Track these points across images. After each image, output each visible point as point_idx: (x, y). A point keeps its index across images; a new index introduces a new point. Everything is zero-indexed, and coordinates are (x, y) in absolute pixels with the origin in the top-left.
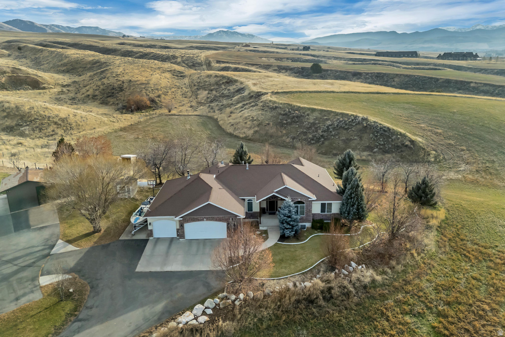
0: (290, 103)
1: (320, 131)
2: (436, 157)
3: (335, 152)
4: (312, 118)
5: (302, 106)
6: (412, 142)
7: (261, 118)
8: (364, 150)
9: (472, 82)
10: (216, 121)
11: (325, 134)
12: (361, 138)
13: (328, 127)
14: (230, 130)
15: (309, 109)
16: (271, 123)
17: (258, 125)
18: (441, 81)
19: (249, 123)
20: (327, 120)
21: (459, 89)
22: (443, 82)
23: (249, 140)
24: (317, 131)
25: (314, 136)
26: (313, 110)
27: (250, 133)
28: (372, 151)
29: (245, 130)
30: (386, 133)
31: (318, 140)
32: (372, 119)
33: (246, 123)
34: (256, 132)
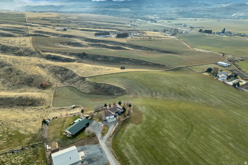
0: (95, 82)
1: (106, 89)
2: (128, 92)
3: (110, 94)
4: (102, 86)
5: (99, 82)
6: (123, 89)
7: (90, 87)
8: (116, 93)
9: (130, 59)
10: (75, 88)
11: (107, 90)
12: (114, 90)
13: (107, 88)
14: (83, 91)
15: (101, 83)
16: (93, 88)
17: (90, 89)
18: (122, 58)
19: (87, 89)
20: (106, 86)
21: (127, 61)
22: (123, 59)
23: (90, 94)
24: (105, 90)
25: (105, 91)
26: (102, 84)
27: (89, 92)
28: (117, 93)
29: (88, 91)
30: (118, 88)
31: (106, 92)
32: (115, 85)
33: (86, 89)
34: (90, 91)
